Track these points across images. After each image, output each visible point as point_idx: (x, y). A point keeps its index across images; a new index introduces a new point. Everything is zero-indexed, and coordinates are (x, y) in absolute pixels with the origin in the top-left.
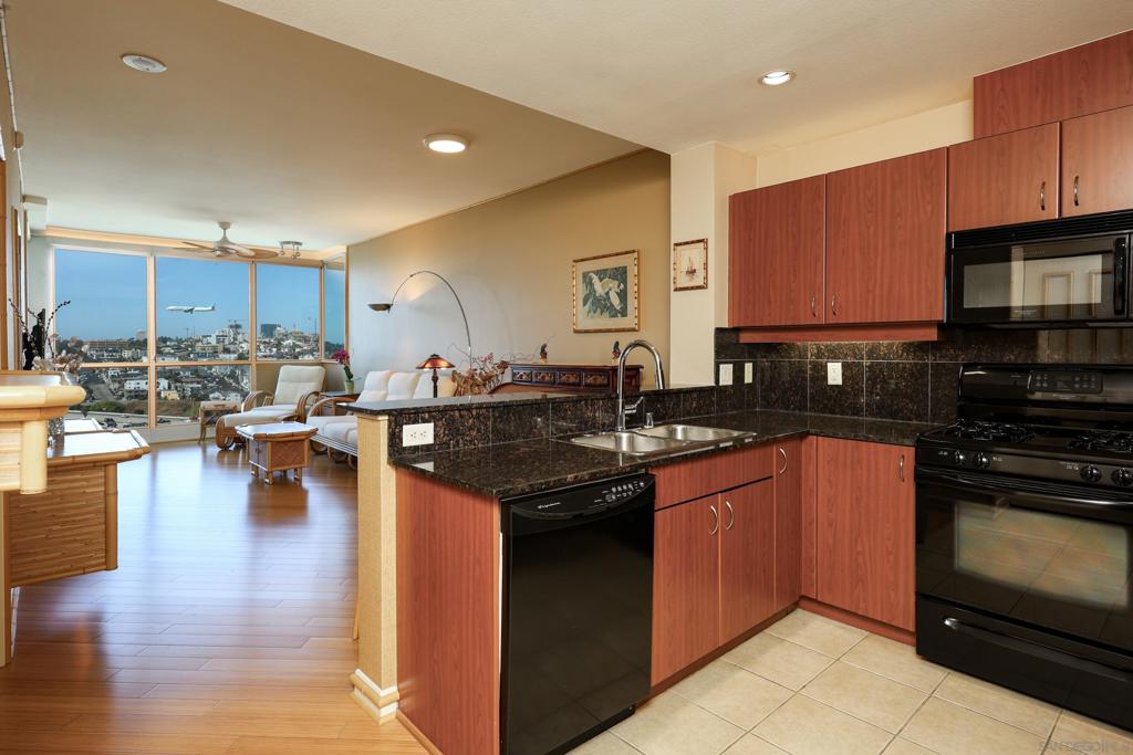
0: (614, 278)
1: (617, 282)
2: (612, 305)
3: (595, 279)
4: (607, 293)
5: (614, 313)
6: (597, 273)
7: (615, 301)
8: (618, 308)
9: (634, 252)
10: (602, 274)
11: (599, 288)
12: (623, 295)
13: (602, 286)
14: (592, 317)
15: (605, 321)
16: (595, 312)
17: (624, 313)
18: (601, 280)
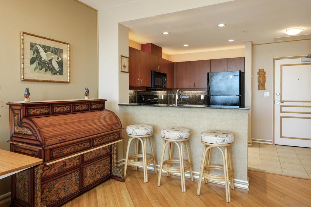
0: (56, 54)
1: (57, 56)
2: (53, 67)
3: (41, 50)
4: (50, 61)
5: (54, 72)
6: (43, 47)
7: (56, 66)
8: (58, 70)
9: (67, 44)
10: (47, 49)
11: (44, 56)
12: (61, 64)
13: (47, 55)
14: (38, 72)
15: (49, 76)
16: (41, 70)
17: (61, 73)
18: (46, 52)
